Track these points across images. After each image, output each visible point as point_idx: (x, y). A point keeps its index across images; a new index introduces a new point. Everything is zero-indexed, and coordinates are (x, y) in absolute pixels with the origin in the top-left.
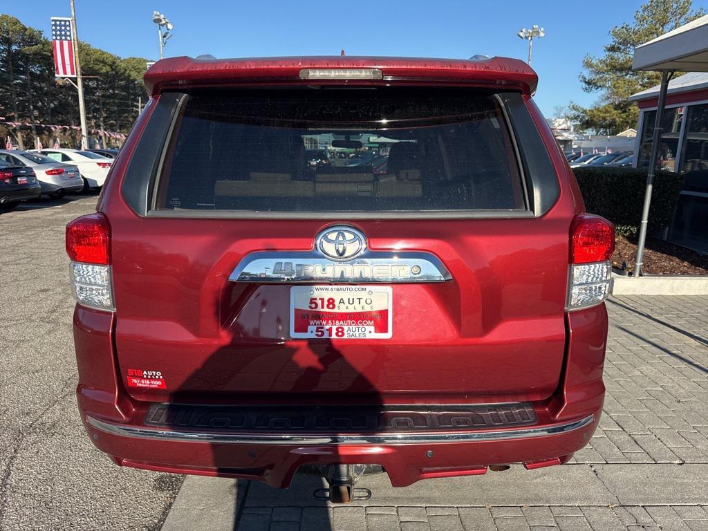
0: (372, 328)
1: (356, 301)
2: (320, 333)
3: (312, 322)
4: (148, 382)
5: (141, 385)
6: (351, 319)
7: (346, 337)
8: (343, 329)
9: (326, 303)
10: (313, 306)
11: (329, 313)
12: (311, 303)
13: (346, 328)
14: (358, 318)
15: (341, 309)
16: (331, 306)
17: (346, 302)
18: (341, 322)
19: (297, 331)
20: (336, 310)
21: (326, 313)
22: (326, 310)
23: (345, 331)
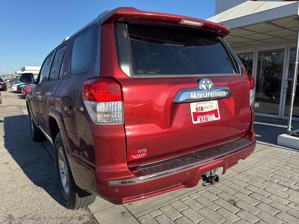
0: (214, 116)
1: (208, 107)
2: (201, 121)
3: (198, 117)
4: (139, 155)
5: (136, 158)
6: (208, 114)
7: (208, 121)
8: (207, 118)
9: (201, 109)
10: (197, 110)
11: (202, 112)
12: (196, 109)
13: (208, 117)
14: (210, 113)
15: (205, 110)
16: (202, 110)
17: (206, 107)
18: (206, 116)
19: (194, 121)
20: (204, 111)
21: (201, 112)
22: (201, 111)
23: (208, 119)
